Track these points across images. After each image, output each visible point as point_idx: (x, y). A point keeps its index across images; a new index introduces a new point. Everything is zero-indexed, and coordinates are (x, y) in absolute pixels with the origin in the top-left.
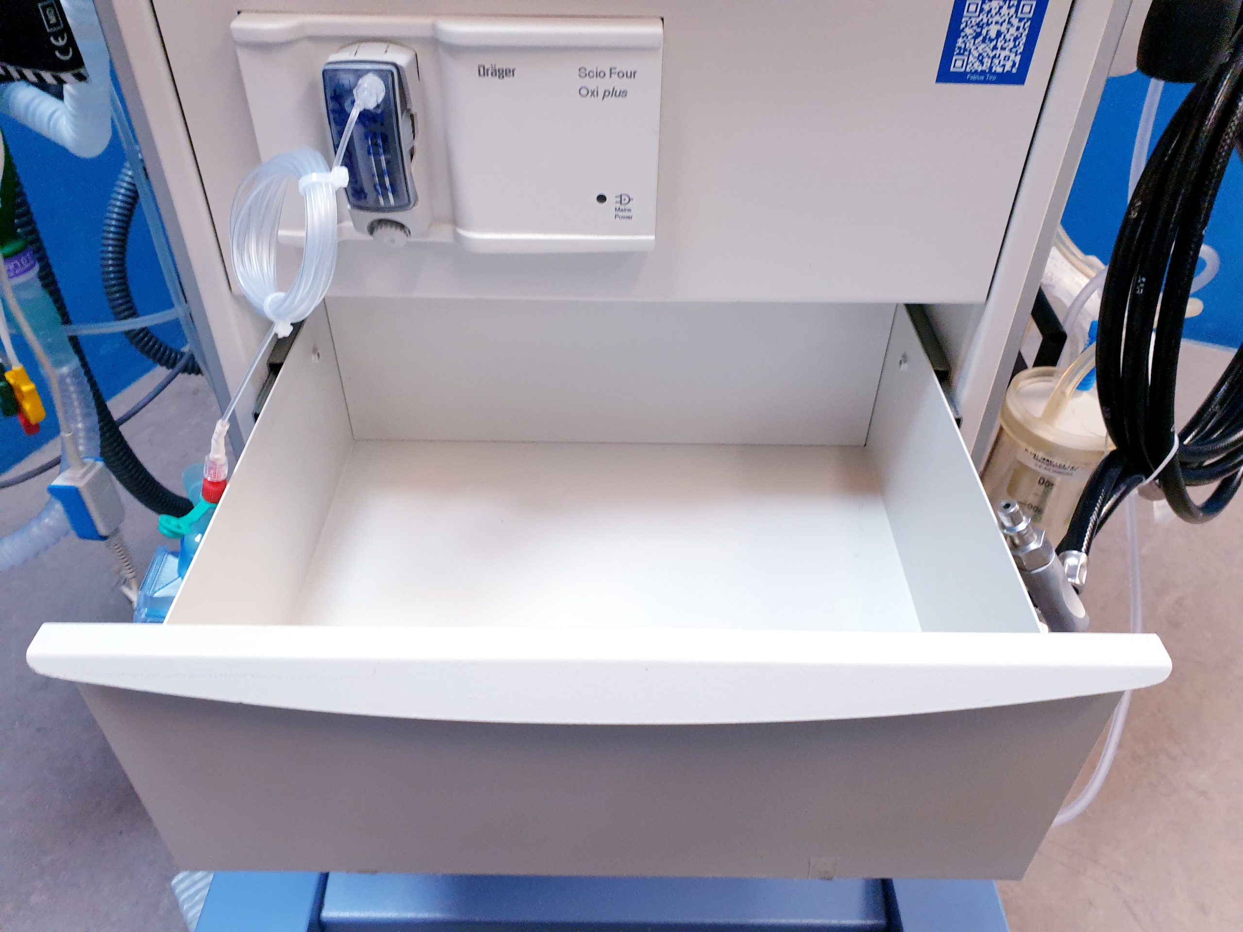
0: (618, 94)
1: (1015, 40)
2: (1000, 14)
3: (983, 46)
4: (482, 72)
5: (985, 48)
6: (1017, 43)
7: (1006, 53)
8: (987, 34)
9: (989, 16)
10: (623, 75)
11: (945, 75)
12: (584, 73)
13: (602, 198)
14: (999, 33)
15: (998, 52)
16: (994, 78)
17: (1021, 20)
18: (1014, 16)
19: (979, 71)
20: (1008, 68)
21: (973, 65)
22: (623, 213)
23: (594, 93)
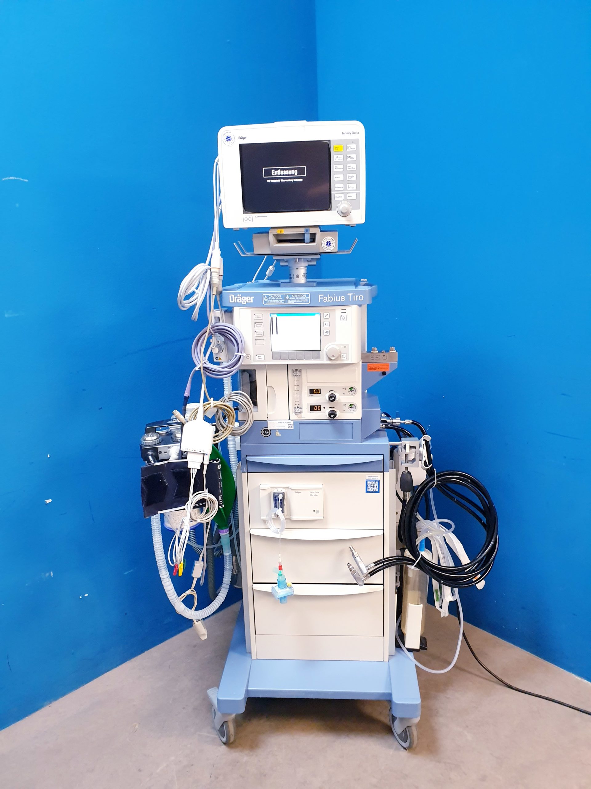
0: (316, 495)
4: (296, 493)
5: (372, 488)
7: (375, 489)
10: (317, 493)
11: (367, 492)
12: (311, 493)
13: (314, 511)
14: (374, 486)
20: (376, 491)
22: (318, 513)
23: (313, 495)
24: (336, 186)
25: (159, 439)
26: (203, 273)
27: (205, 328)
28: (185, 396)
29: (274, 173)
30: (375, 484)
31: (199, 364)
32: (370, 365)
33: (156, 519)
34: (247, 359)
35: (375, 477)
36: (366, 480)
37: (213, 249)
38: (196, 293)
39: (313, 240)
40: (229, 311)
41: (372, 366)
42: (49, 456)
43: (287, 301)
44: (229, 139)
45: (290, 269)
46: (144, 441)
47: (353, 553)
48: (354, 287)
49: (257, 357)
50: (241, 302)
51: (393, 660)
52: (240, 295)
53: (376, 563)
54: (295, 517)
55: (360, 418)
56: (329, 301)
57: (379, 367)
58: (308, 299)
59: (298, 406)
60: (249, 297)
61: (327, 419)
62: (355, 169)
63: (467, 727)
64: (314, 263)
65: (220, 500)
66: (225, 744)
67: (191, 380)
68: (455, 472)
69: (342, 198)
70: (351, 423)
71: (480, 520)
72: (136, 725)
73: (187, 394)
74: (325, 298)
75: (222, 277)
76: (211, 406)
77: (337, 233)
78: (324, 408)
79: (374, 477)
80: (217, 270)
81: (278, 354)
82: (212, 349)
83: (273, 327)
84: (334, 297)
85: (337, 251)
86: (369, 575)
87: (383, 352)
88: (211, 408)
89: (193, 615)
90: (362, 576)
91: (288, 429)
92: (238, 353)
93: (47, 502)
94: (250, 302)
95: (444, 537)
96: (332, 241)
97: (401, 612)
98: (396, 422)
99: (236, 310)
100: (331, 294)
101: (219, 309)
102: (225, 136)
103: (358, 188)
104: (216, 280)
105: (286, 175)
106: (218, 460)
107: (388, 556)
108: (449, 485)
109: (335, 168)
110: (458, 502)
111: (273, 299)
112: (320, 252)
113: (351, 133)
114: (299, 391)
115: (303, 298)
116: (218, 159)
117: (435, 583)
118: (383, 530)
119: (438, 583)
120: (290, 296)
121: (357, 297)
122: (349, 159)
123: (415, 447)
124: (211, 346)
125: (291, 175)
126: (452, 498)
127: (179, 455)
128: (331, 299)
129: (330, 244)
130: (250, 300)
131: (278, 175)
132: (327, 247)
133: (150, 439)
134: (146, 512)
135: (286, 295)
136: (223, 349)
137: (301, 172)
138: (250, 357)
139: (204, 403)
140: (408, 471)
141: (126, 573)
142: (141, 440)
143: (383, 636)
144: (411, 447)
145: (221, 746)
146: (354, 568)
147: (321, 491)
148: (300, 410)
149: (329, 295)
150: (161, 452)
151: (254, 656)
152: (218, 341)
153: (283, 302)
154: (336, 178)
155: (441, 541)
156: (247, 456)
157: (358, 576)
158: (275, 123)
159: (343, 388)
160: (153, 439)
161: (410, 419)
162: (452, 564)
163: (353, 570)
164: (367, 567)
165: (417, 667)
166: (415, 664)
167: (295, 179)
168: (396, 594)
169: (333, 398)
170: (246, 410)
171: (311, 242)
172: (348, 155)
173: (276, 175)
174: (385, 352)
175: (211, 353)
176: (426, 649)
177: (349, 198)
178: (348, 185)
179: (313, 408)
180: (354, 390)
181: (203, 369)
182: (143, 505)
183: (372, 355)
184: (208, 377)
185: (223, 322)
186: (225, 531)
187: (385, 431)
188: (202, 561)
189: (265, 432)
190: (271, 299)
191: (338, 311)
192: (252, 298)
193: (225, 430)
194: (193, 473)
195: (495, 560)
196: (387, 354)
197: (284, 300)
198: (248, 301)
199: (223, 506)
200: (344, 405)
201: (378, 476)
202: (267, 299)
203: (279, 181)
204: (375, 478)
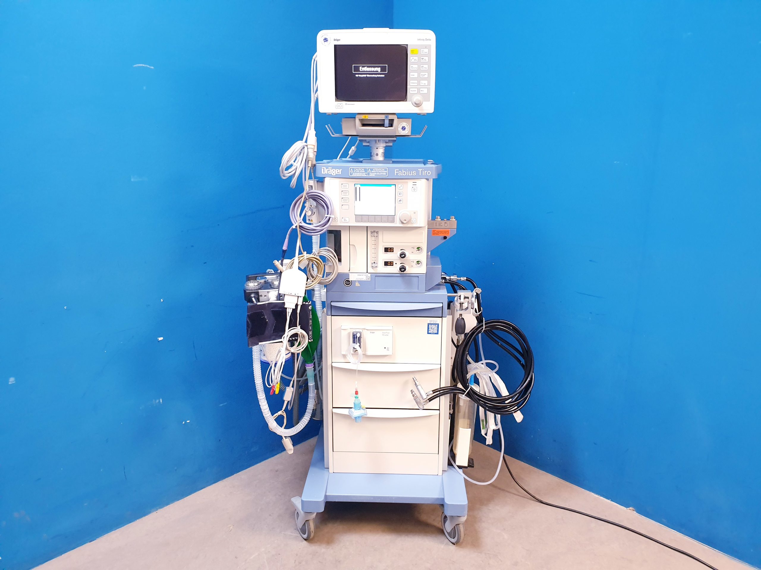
5: (433, 330)
10: (388, 333)
11: (428, 333)
13: (385, 348)
20: (436, 332)
22: (388, 350)
23: (384, 335)
24: (411, 81)
25: (260, 285)
26: (301, 149)
27: (301, 194)
28: (283, 250)
29: (361, 69)
30: (435, 327)
31: (296, 224)
32: (434, 231)
33: (256, 349)
34: (335, 221)
36: (428, 323)
37: (310, 129)
38: (294, 165)
39: (391, 125)
40: (321, 181)
41: (436, 231)
42: (162, 301)
43: (369, 174)
44: (326, 40)
45: (371, 148)
46: (248, 287)
47: (415, 383)
48: (423, 165)
49: (343, 219)
50: (331, 173)
51: (446, 473)
52: (331, 168)
53: (434, 391)
54: (369, 353)
55: (425, 273)
56: (403, 175)
57: (441, 232)
58: (386, 173)
59: (375, 261)
60: (338, 170)
61: (398, 272)
62: (427, 69)
63: (504, 529)
64: (391, 144)
65: (310, 335)
66: (305, 540)
67: (288, 236)
68: (500, 320)
69: (416, 92)
70: (417, 276)
71: (519, 361)
72: (230, 527)
73: (285, 248)
74: (400, 172)
75: (316, 153)
76: (304, 258)
77: (411, 120)
78: (396, 264)
80: (313, 147)
81: (359, 218)
82: (306, 211)
83: (357, 196)
84: (407, 172)
85: (410, 134)
86: (428, 401)
87: (445, 220)
88: (304, 260)
89: (283, 432)
90: (422, 401)
91: (366, 280)
92: (328, 214)
93: (159, 340)
94: (339, 174)
95: (490, 377)
96: (407, 126)
97: (453, 438)
98: (453, 279)
99: (327, 180)
100: (405, 169)
101: (312, 180)
102: (323, 38)
103: (429, 84)
104: (312, 155)
105: (371, 71)
106: (309, 302)
107: (444, 386)
108: (495, 331)
109: (411, 67)
110: (501, 346)
111: (358, 171)
112: (397, 135)
113: (425, 40)
114: (376, 249)
115: (382, 172)
116: (317, 55)
117: (481, 409)
118: (441, 364)
119: (484, 409)
120: (372, 170)
121: (425, 172)
122: (422, 61)
123: (468, 298)
124: (306, 209)
125: (376, 71)
126: (497, 343)
127: (277, 297)
128: (404, 173)
129: (404, 128)
130: (338, 172)
131: (365, 71)
132: (403, 131)
133: (252, 285)
134: (250, 342)
135: (368, 169)
136: (315, 212)
137: (383, 69)
138: (337, 219)
139: (299, 255)
140: (462, 317)
141: (221, 405)
142: (245, 285)
143: (438, 453)
144: (465, 298)
145: (302, 541)
146: (416, 394)
147: (391, 332)
148: (376, 265)
149: (403, 170)
150: (261, 296)
151: (331, 470)
152: (311, 206)
153: (365, 174)
154: (411, 75)
155: (487, 379)
156: (331, 302)
157: (419, 401)
158: (364, 29)
159: (412, 248)
160: (255, 285)
161: (465, 277)
162: (495, 395)
163: (415, 395)
164: (427, 394)
165: (465, 480)
166: (464, 478)
167: (378, 75)
168: (449, 419)
169: (404, 255)
170: (333, 263)
171: (389, 126)
172: (421, 58)
173: (363, 71)
174: (447, 220)
175: (305, 215)
176: (473, 467)
177: (421, 92)
178: (421, 81)
179: (386, 264)
180: (421, 250)
181: (299, 228)
182: (247, 337)
183: (436, 222)
184: (302, 234)
185: (315, 189)
186: (310, 365)
187: (444, 285)
188: (292, 387)
189: (346, 282)
190: (356, 172)
191: (410, 183)
192: (341, 170)
193: (315, 280)
194: (289, 312)
195: (531, 394)
196: (448, 222)
197: (366, 173)
198: (337, 173)
199: (312, 340)
200: (412, 262)
201: (438, 321)
202: (353, 172)
203: (365, 76)
204: (435, 322)
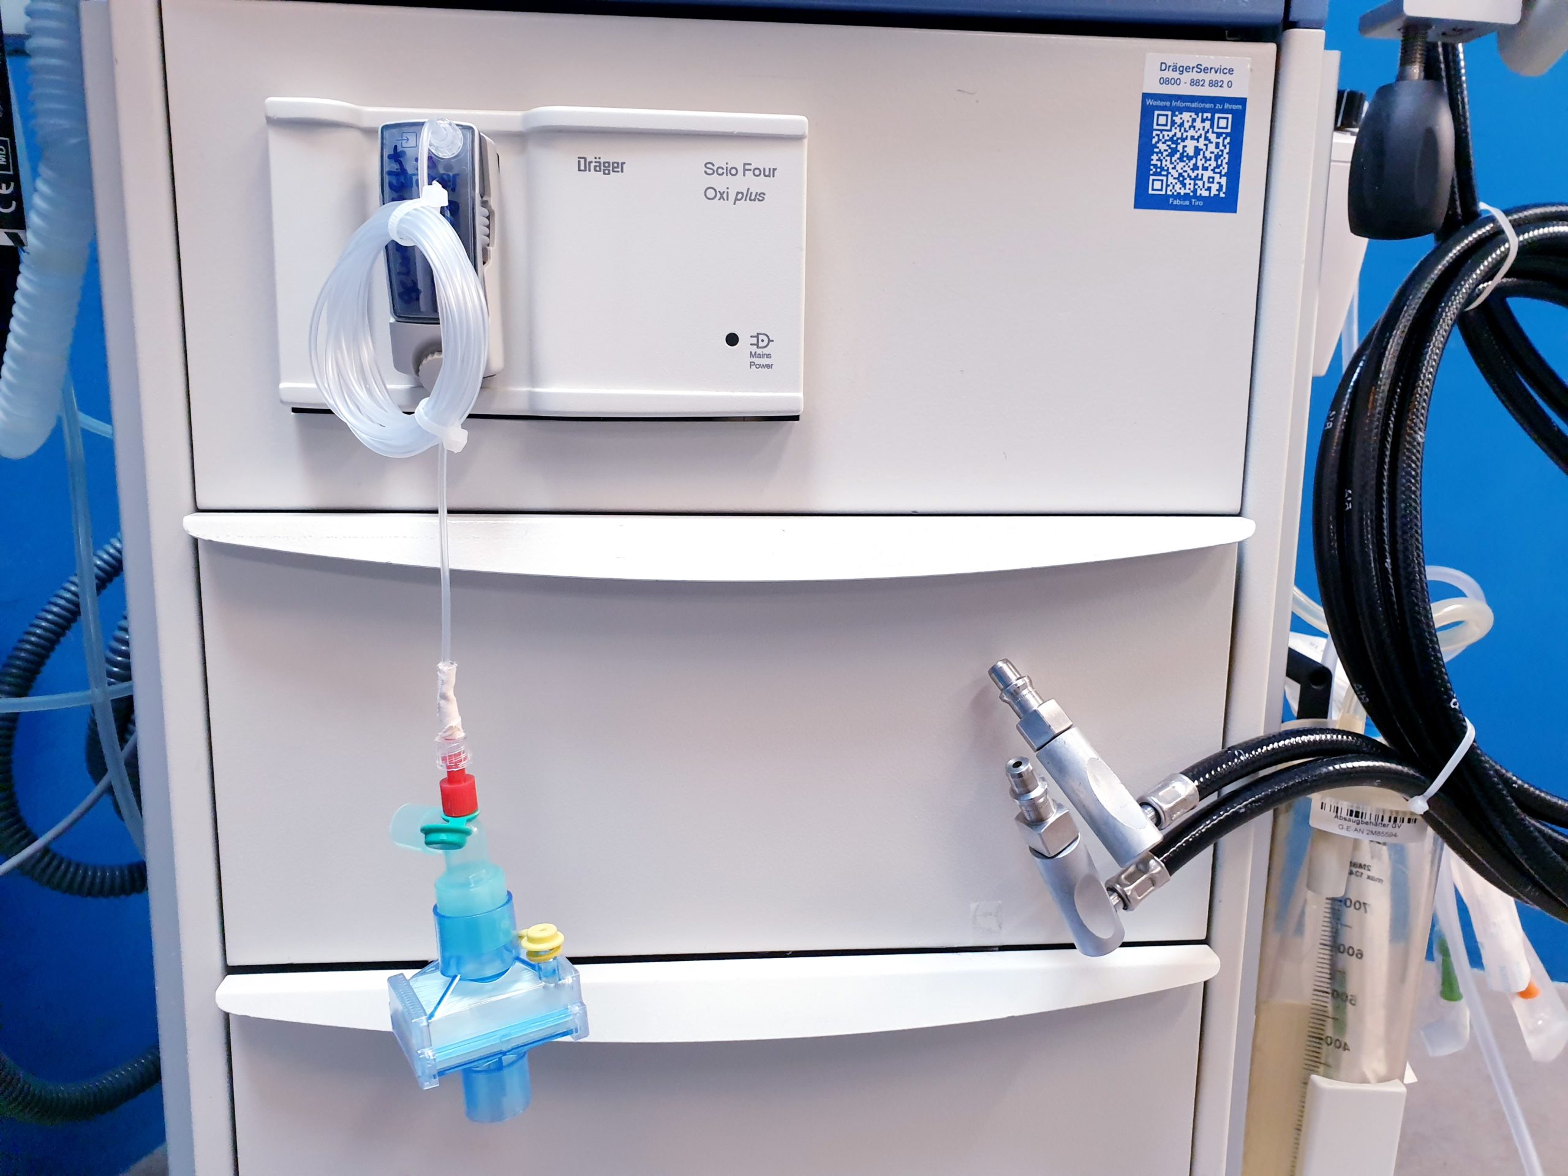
0: (753, 197)
1: (1217, 157)
2: (1194, 127)
3: (1182, 164)
4: (582, 167)
5: (1186, 167)
6: (1219, 163)
7: (1209, 173)
8: (1184, 151)
9: (1183, 129)
10: (758, 172)
11: (1144, 200)
12: (711, 169)
14: (1197, 150)
15: (1200, 172)
16: (1201, 203)
17: (1219, 135)
18: (1211, 130)
19: (1182, 194)
20: (1214, 192)
21: (1174, 186)
22: (761, 359)
30: (1210, 139)
35: (1213, 76)
36: (1145, 96)
79: (1208, 77)
204: (1213, 84)
